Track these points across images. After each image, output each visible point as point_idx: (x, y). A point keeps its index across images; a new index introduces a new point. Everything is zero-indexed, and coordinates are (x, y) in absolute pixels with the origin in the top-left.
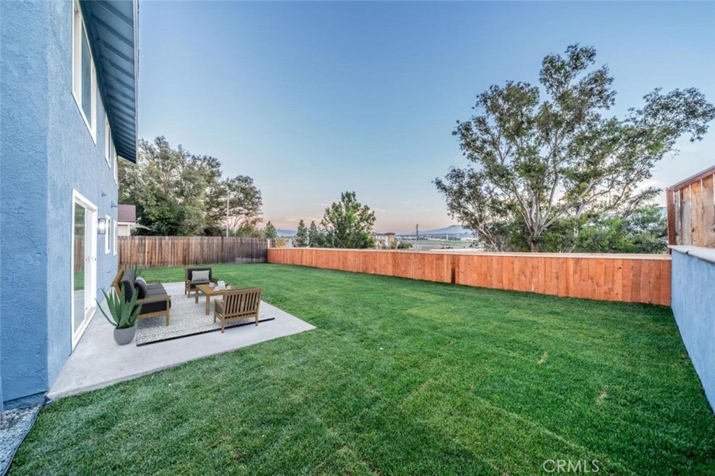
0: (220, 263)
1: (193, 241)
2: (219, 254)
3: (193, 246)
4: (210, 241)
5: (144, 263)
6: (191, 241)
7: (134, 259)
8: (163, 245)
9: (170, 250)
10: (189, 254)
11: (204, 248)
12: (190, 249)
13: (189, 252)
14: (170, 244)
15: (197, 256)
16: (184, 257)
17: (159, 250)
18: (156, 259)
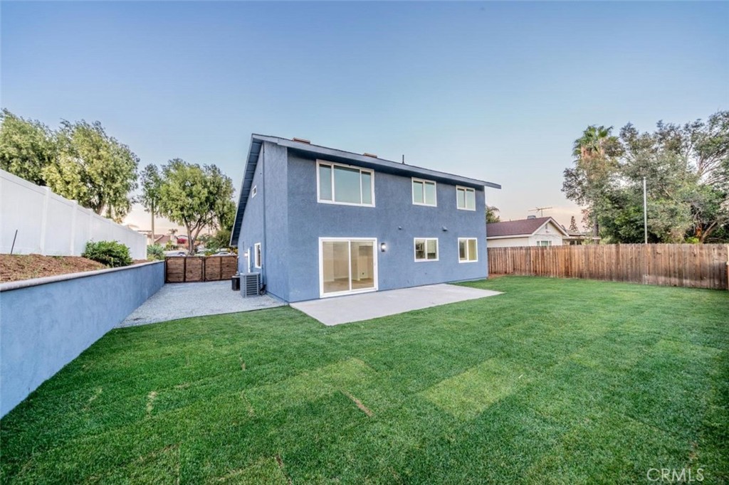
0: (614, 281)
1: (576, 251)
2: (613, 267)
3: (576, 256)
4: (598, 250)
5: (530, 271)
6: (573, 251)
7: (523, 267)
8: (545, 254)
9: (551, 260)
10: (571, 265)
11: (591, 259)
12: (573, 260)
13: (571, 263)
14: (551, 254)
15: (581, 268)
16: (567, 268)
17: (542, 259)
18: (539, 268)
